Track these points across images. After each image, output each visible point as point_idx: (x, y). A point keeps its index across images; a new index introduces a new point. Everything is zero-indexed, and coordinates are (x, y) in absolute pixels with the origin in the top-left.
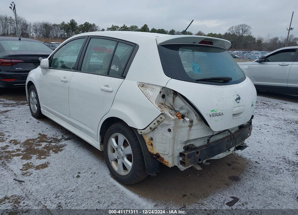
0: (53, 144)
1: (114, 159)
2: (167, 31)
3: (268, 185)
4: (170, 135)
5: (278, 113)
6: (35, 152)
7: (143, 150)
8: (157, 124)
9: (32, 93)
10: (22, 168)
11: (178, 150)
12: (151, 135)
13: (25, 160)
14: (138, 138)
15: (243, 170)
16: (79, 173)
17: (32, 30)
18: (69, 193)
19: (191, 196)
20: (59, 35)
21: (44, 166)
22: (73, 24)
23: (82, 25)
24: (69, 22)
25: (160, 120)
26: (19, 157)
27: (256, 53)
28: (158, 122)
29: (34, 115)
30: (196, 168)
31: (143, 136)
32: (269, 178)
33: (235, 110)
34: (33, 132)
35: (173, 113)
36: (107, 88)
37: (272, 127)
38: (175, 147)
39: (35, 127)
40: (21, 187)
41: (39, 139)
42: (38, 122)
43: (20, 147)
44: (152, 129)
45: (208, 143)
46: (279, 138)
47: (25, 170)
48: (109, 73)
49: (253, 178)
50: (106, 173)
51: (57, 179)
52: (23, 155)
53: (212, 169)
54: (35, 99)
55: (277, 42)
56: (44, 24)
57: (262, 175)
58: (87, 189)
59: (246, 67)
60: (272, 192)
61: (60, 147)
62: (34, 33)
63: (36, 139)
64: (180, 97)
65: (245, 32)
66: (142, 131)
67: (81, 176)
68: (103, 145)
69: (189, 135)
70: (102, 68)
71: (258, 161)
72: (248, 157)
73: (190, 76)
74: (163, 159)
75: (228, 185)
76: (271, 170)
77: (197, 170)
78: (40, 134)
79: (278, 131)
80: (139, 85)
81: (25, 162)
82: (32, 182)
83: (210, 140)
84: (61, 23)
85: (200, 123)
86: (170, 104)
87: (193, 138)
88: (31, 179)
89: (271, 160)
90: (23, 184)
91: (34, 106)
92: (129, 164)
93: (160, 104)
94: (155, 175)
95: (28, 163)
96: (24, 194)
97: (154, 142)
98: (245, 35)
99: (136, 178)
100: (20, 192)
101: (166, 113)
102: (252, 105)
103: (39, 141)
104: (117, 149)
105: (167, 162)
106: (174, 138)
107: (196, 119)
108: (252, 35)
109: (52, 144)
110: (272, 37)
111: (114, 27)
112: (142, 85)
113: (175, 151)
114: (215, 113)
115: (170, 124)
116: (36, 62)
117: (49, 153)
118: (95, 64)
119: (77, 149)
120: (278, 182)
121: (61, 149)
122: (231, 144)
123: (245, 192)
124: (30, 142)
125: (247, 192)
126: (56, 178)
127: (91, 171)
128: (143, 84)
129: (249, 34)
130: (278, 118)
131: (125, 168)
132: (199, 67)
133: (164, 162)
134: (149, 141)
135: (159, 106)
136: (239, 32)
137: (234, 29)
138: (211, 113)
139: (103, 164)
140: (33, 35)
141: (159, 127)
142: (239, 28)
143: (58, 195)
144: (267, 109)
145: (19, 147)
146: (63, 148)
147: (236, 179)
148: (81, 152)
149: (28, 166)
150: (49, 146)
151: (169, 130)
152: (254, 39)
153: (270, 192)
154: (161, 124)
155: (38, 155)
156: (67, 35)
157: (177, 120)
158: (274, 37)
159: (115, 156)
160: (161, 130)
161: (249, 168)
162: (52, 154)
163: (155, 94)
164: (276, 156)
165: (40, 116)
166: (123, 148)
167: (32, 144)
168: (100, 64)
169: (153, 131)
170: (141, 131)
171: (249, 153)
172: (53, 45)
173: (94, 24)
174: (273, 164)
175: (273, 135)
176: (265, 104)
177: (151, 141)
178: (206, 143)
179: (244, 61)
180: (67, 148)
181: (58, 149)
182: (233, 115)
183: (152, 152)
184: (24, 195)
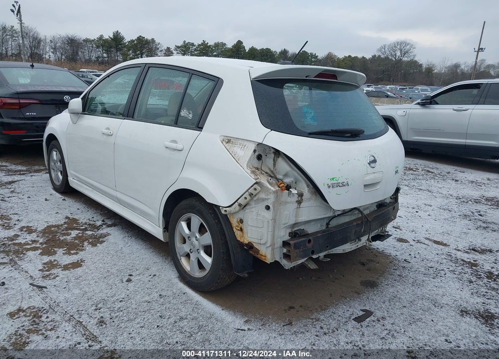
0: (89, 233)
1: (185, 252)
2: (275, 51)
3: (419, 293)
4: (268, 215)
5: (449, 188)
6: (62, 244)
7: (228, 237)
8: (249, 198)
9: (54, 153)
10: (41, 268)
11: (280, 238)
12: (241, 215)
13: (46, 257)
14: (221, 220)
15: (384, 272)
16: (131, 275)
17: (48, 49)
18: (116, 303)
19: (301, 309)
20: (93, 57)
21: (77, 265)
22: (117, 39)
23: (132, 41)
24: (112, 36)
25: (254, 193)
26: (36, 252)
27: (422, 90)
28: (251, 195)
29: (56, 189)
30: (309, 265)
31: (229, 217)
32: (422, 283)
33: (368, 178)
34: (57, 214)
35: (274, 182)
36: (174, 145)
37: (436, 208)
38: (276, 232)
39: (60, 207)
40: (42, 296)
41: (66, 226)
42: (64, 200)
43: (38, 237)
44: (242, 207)
45: (327, 227)
46: (445, 225)
47: (47, 271)
48: (177, 122)
49: (398, 284)
50: (172, 275)
51: (97, 284)
52: (43, 249)
53: (335, 271)
54: (59, 163)
55: (458, 71)
56: (69, 38)
57: (412, 280)
58: (142, 298)
59: (400, 112)
60: (425, 303)
61: (100, 237)
62: (51, 54)
63: (62, 225)
64: (284, 158)
65: (404, 54)
66: (227, 209)
67: (133, 280)
68: (168, 232)
69: (297, 216)
70: (167, 114)
71: (408, 258)
72: (393, 253)
73: (300, 128)
74: (257, 251)
75: (359, 294)
76: (426, 272)
77: (310, 269)
78: (67, 218)
79: (445, 214)
80: (223, 140)
81: (46, 259)
82: (58, 289)
83: (330, 223)
84: (98, 37)
85: (314, 197)
86: (270, 169)
87: (303, 221)
88: (56, 283)
89: (429, 257)
90: (45, 291)
91: (57, 174)
92: (208, 260)
93: (254, 169)
94: (246, 275)
95: (51, 261)
96: (47, 305)
97: (244, 226)
98: (406, 59)
99: (219, 281)
100: (41, 302)
101: (262, 181)
102: (397, 172)
103: (67, 229)
104: (189, 237)
105: (264, 254)
106: (274, 220)
107: (308, 191)
108: (416, 59)
109: (87, 232)
110: (449, 63)
111: (187, 44)
112: (228, 141)
113: (275, 238)
114: (336, 182)
115: (268, 199)
116: (58, 103)
117: (83, 247)
118: (156, 106)
119: (126, 241)
120: (435, 289)
121: (101, 240)
122: (362, 231)
123: (384, 303)
124: (53, 229)
125: (387, 303)
126: (96, 282)
127: (149, 272)
128: (229, 138)
129: (412, 58)
130: (447, 195)
131: (201, 266)
132: (313, 114)
133: (260, 256)
134: (237, 224)
135: (253, 172)
136: (396, 55)
137: (386, 49)
138: (330, 183)
139: (167, 262)
140: (50, 58)
141: (253, 203)
142: (395, 47)
143: (99, 306)
144: (432, 181)
145: (35, 236)
146: (104, 239)
147: (372, 285)
148: (133, 245)
149: (51, 265)
150: (83, 236)
151: (268, 208)
152: (421, 66)
153: (421, 303)
154: (255, 199)
155: (66, 249)
156: (108, 57)
157: (279, 193)
158: (454, 63)
159: (186, 248)
160: (255, 207)
161: (394, 269)
162: (87, 248)
163: (246, 153)
164: (437, 252)
165: (66, 190)
166: (198, 236)
167: (56, 232)
168: (164, 107)
169: (243, 209)
170: (225, 209)
171: (396, 247)
172: (84, 74)
173: (153, 39)
174: (431, 264)
175: (436, 220)
176: (431, 172)
177: (241, 225)
178: (324, 228)
179: (403, 102)
180: (110, 239)
181: (96, 241)
182: (365, 186)
183: (242, 241)
184: (47, 307)
